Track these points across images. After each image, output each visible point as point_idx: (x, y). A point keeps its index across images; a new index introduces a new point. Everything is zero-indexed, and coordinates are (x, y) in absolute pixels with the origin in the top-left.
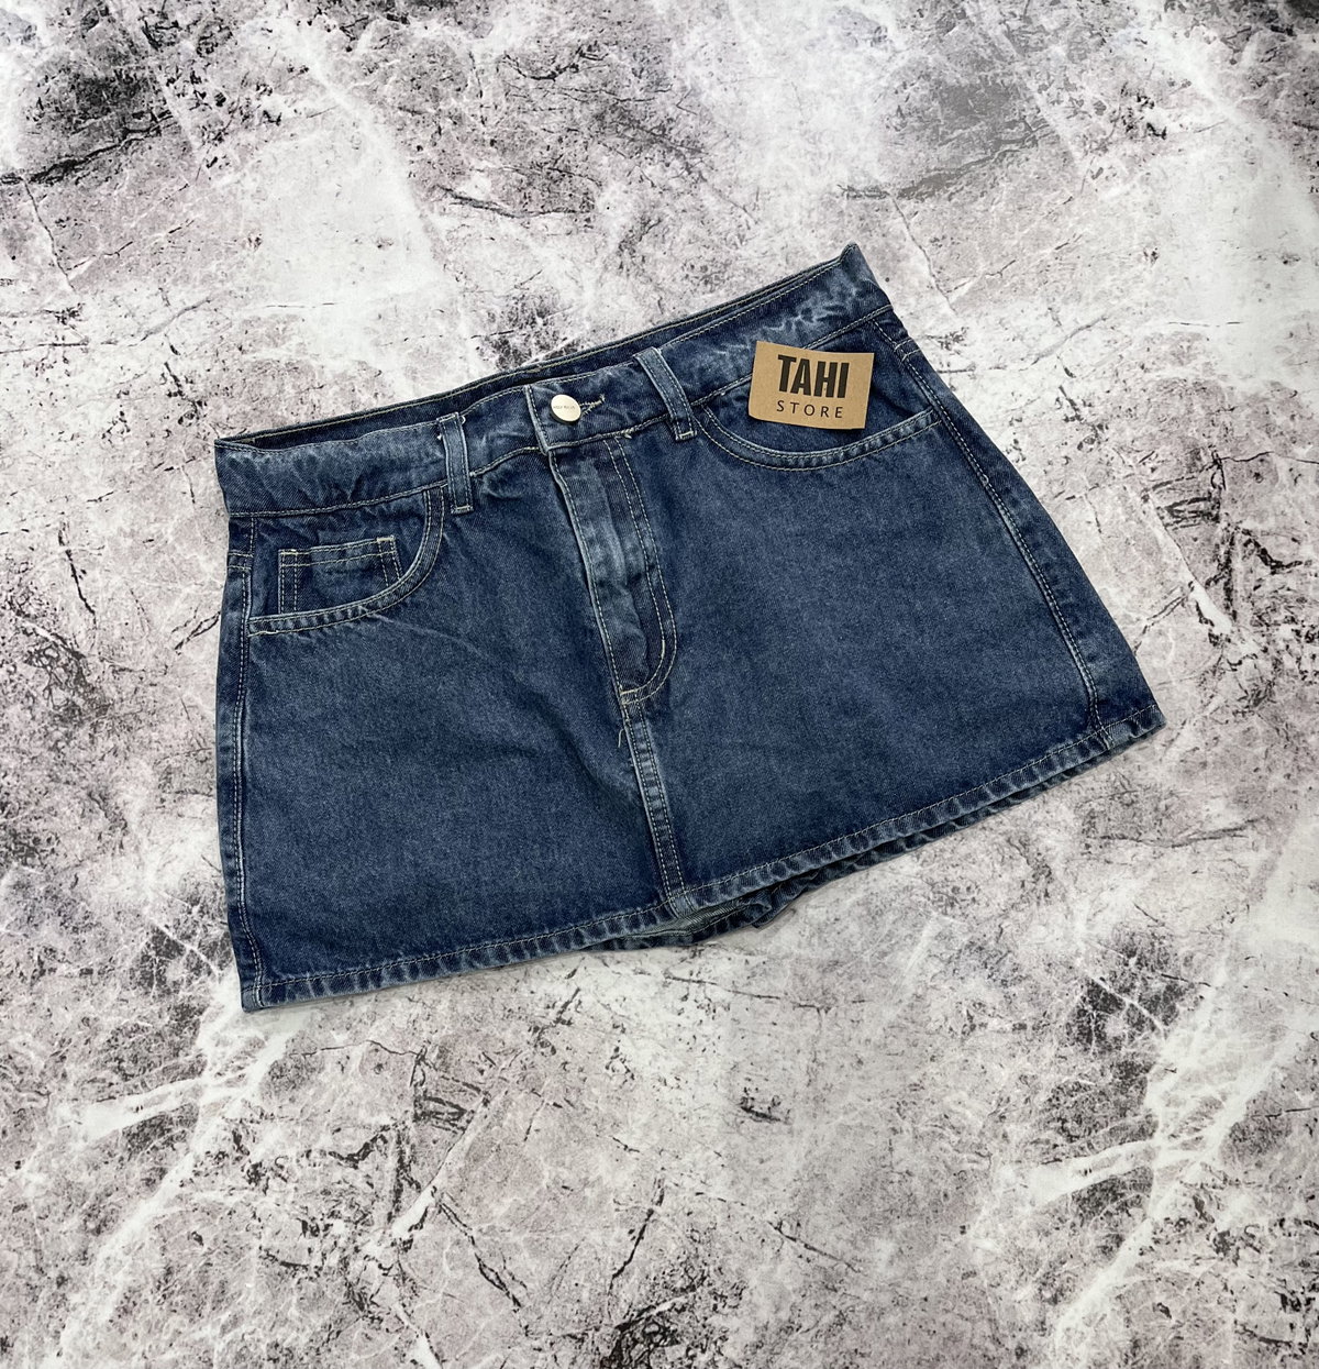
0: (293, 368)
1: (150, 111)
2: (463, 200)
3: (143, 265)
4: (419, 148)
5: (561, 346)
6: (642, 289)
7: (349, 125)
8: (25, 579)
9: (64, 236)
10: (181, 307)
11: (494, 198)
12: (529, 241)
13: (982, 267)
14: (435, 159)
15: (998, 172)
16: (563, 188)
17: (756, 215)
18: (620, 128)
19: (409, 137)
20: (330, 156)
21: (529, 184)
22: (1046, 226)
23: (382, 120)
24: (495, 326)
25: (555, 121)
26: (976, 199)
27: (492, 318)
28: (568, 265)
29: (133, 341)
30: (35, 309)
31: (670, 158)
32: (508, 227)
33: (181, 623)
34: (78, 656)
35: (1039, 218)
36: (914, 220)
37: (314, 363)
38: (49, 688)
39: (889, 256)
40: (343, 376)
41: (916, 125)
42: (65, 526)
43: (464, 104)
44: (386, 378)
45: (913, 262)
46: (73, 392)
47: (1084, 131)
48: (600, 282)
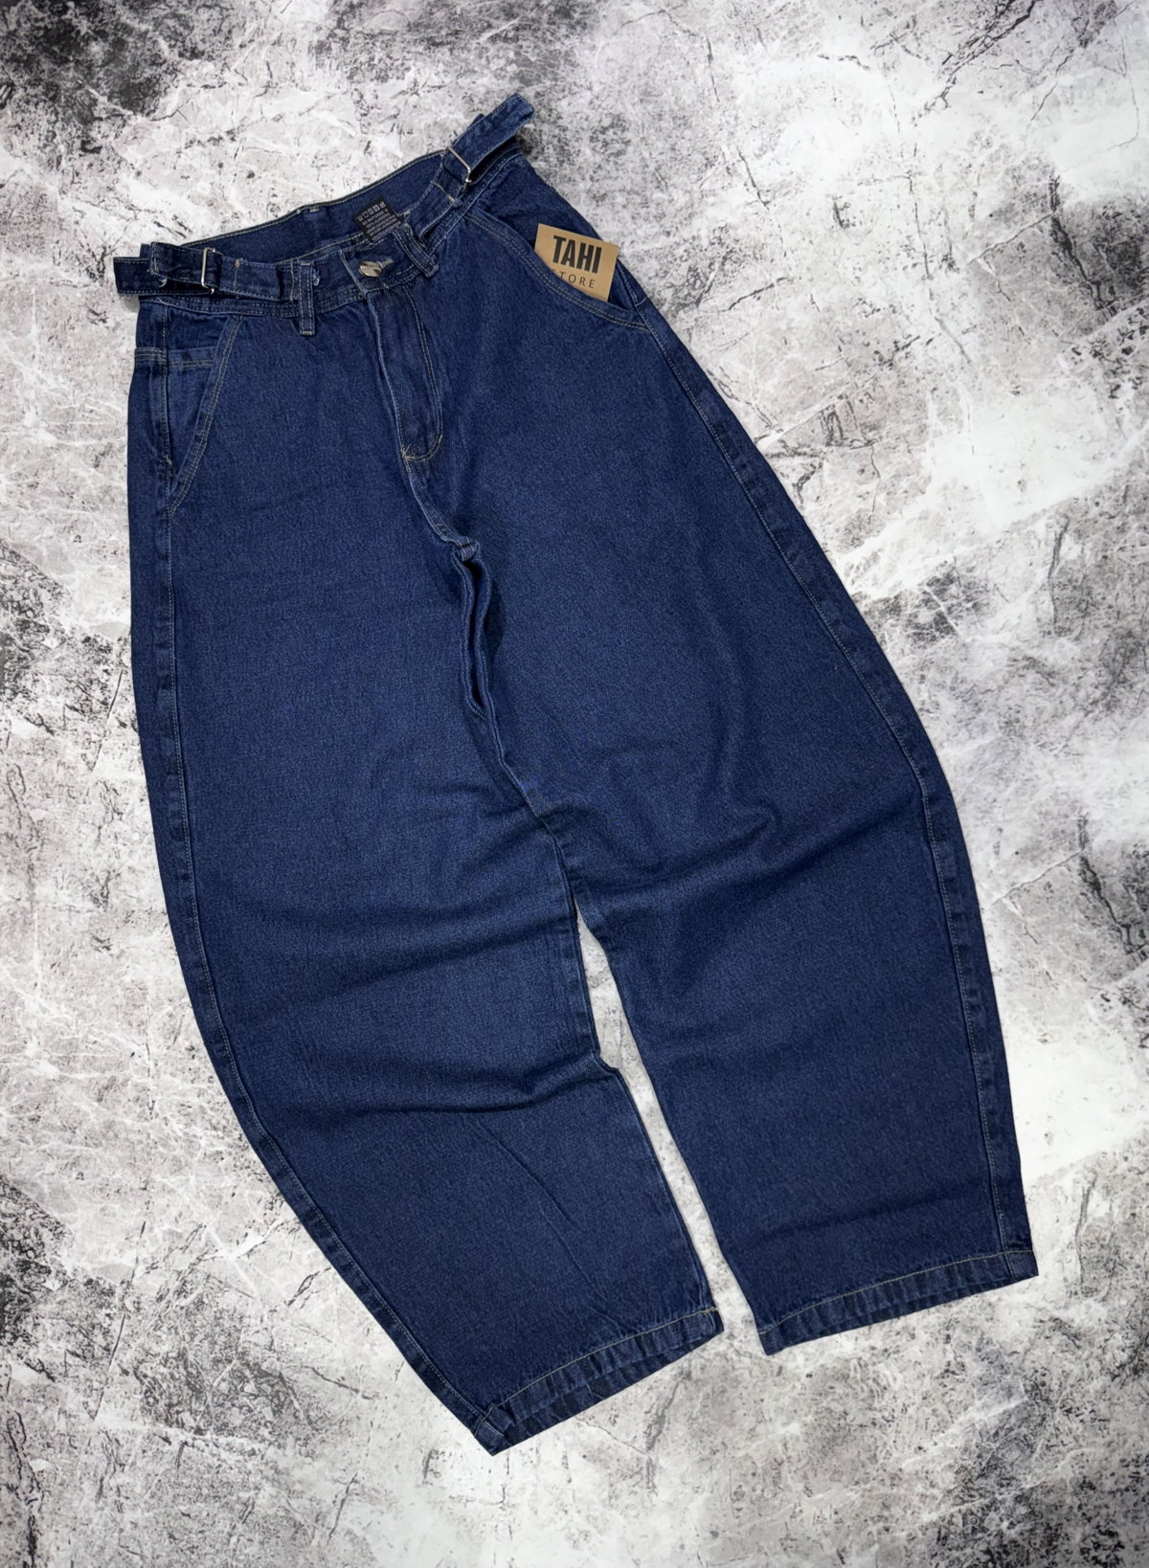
0: (923, 429)
1: (1116, 299)
2: (1059, 540)
3: (993, 311)
4: (1097, 504)
5: (951, 622)
6: (999, 677)
7: (1112, 450)
8: (749, 259)
9: (1010, 250)
10: (963, 342)
11: (1062, 563)
12: (1031, 592)
13: (1029, 919)
14: (1090, 516)
15: (1105, 927)
16: (1073, 613)
17: (1062, 755)
18: (1122, 650)
19: (1106, 495)
20: (1087, 438)
21: (1075, 588)
22: (1064, 964)
23: (1118, 474)
24: (964, 573)
25: (1125, 602)
26: (1083, 912)
27: (970, 570)
28: (1016, 621)
29: (934, 310)
30: (952, 238)
31: (1102, 689)
32: (1041, 575)
33: (727, 372)
34: (698, 302)
35: (1070, 958)
36: (1064, 869)
37: (927, 444)
38: (673, 285)
39: (1035, 853)
40: (919, 466)
41: (1139, 867)
42: (791, 281)
43: (1134, 533)
44: (920, 498)
45: (1033, 870)
46: (892, 273)
47: (1138, 987)
48: (1002, 646)
